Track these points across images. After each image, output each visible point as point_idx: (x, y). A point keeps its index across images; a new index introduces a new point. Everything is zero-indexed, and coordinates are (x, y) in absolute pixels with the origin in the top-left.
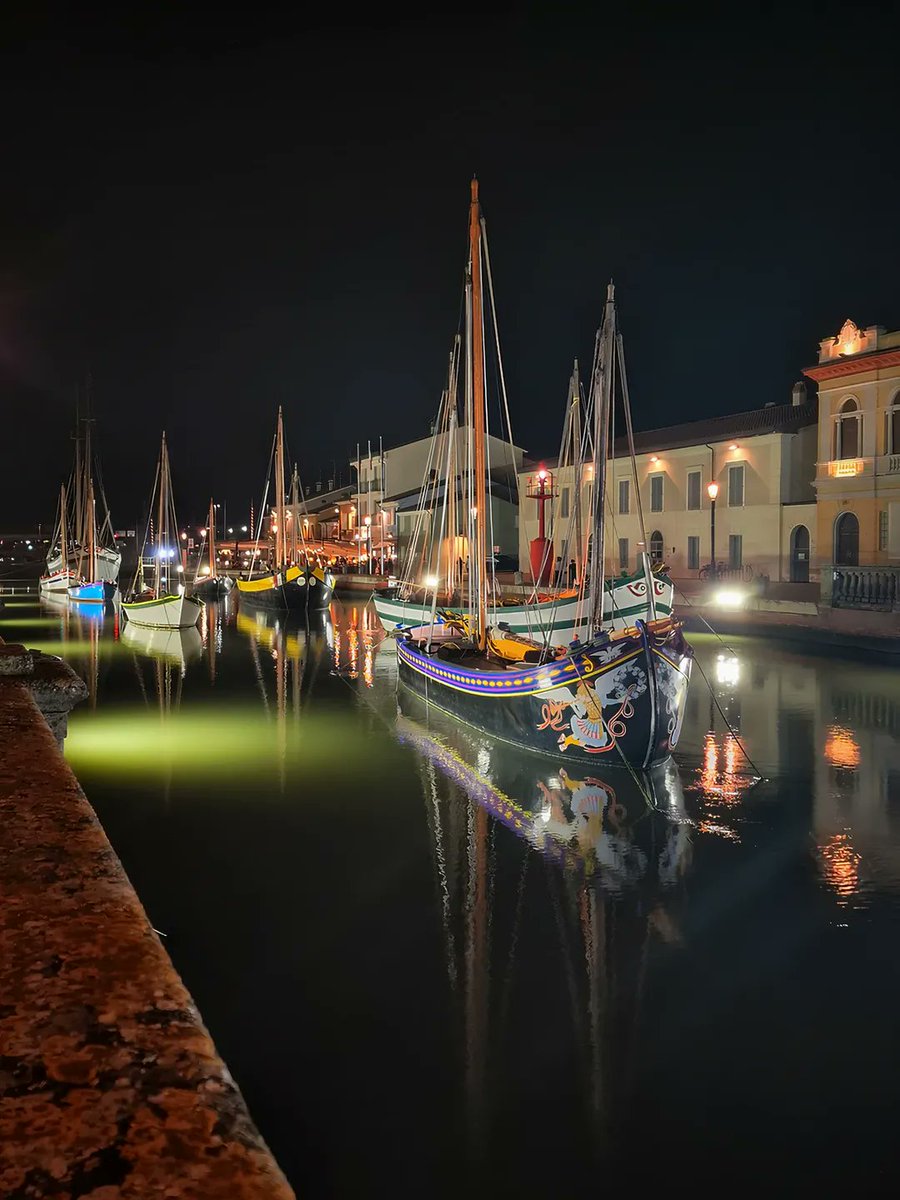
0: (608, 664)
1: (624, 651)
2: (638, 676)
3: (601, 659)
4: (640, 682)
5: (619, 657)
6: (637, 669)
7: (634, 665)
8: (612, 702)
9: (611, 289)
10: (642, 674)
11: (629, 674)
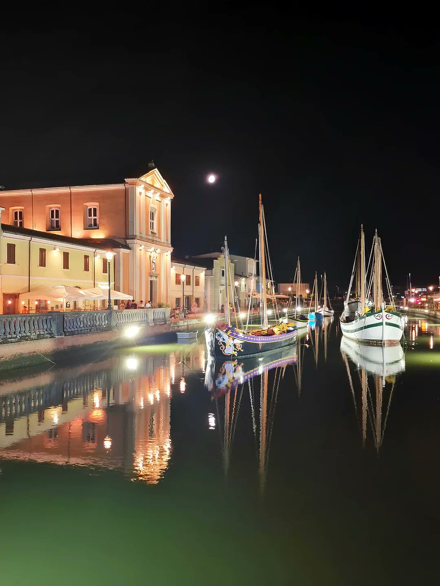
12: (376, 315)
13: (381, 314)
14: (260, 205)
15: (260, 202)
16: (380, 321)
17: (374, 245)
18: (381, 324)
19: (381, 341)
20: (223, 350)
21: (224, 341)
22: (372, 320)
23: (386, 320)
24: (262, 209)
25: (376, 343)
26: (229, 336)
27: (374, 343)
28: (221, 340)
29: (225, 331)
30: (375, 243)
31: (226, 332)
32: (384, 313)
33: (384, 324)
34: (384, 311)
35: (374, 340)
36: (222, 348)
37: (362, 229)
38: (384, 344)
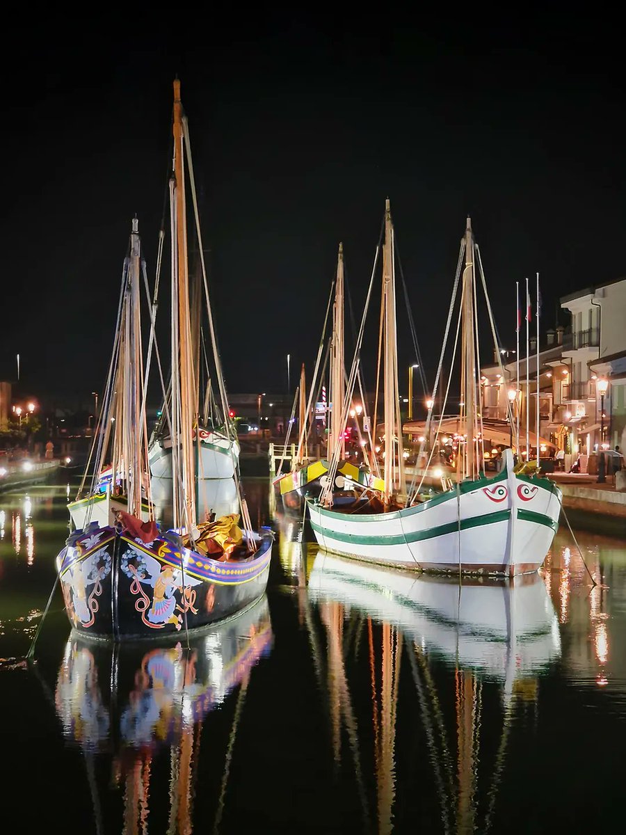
0: (92, 549)
1: (102, 538)
2: (106, 560)
3: (86, 545)
4: (107, 565)
5: (98, 543)
6: (107, 554)
7: (106, 551)
8: (90, 582)
9: (135, 223)
10: (109, 559)
11: (101, 558)
12: (491, 487)
13: (504, 483)
14: (176, 118)
15: (177, 107)
16: (503, 506)
17: (464, 267)
18: (504, 515)
19: (503, 568)
20: (143, 610)
21: (147, 581)
22: (477, 502)
23: (519, 504)
24: (181, 132)
25: (485, 576)
26: (163, 564)
27: (478, 575)
28: (138, 578)
29: (148, 545)
30: (464, 261)
31: (155, 549)
32: (513, 481)
33: (515, 514)
34: (512, 475)
35: (477, 567)
36: (141, 605)
37: (388, 216)
38: (511, 577)
